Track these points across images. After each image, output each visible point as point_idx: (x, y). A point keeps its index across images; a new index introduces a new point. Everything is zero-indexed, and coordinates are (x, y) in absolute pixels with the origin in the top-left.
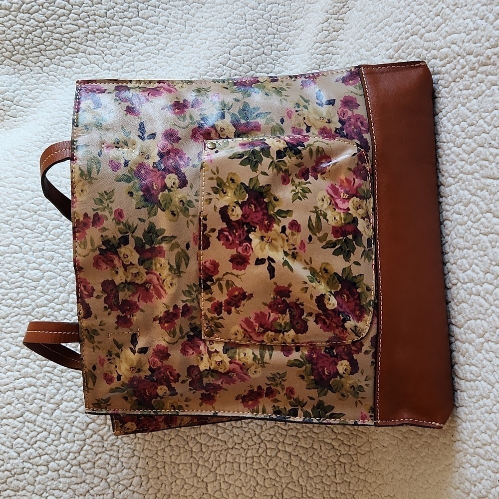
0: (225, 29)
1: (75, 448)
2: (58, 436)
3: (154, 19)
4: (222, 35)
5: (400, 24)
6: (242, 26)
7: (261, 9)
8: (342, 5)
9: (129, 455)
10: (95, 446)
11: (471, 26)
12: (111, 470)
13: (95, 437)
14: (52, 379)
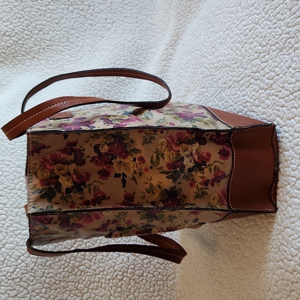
0: (113, 51)
1: (11, 270)
2: (2, 262)
3: (76, 43)
4: (111, 54)
5: (198, 52)
6: (122, 50)
7: (133, 42)
8: (174, 42)
9: (41, 275)
10: (23, 269)
11: (227, 53)
12: (30, 283)
13: (23, 264)
14: (2, 231)
